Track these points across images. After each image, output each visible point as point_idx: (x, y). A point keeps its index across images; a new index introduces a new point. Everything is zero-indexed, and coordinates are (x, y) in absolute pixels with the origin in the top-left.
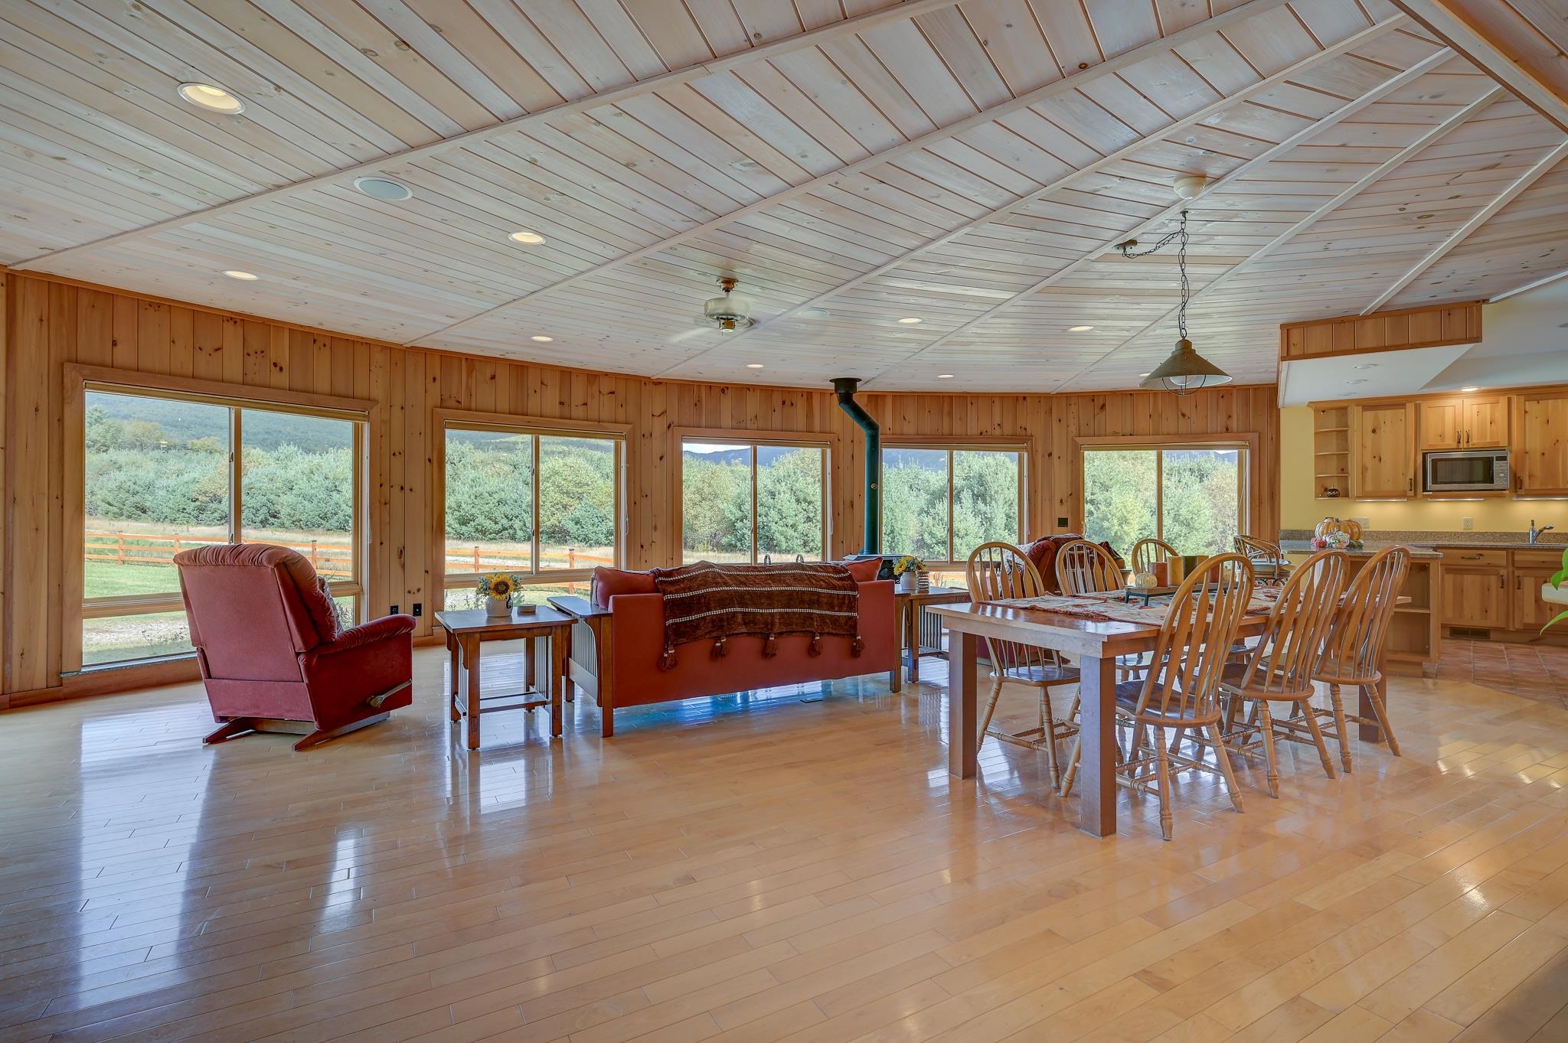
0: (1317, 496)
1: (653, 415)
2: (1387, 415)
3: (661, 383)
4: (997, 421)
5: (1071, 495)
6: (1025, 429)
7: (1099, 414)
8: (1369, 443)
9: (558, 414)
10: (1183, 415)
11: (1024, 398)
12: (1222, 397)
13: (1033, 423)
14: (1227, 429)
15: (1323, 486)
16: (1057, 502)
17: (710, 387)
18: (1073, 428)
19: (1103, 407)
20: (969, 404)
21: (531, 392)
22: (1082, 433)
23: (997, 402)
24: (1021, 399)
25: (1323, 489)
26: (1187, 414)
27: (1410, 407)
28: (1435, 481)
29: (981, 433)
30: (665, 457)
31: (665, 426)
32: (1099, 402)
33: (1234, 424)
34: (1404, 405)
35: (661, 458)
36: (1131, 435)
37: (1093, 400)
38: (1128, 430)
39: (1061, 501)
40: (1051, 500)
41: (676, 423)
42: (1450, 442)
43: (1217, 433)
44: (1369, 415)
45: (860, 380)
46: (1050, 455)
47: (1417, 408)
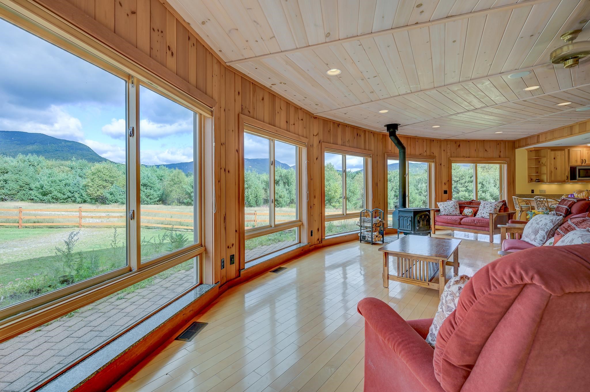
0: (529, 182)
1: (314, 135)
2: (559, 153)
3: (316, 118)
4: (425, 150)
5: (448, 181)
6: (433, 153)
7: (458, 148)
8: (553, 163)
9: (285, 128)
10: (486, 150)
11: (433, 140)
12: (498, 144)
13: (436, 151)
14: (500, 157)
15: (531, 178)
16: (443, 184)
17: (334, 123)
18: (449, 154)
19: (459, 146)
20: (416, 141)
21: (277, 112)
22: (452, 156)
23: (425, 141)
24: (432, 141)
25: (531, 179)
26: (487, 150)
27: (566, 150)
28: (579, 177)
29: (420, 154)
30: (318, 158)
31: (318, 142)
32: (458, 144)
33: (502, 156)
34: (564, 149)
35: (317, 159)
36: (469, 157)
37: (456, 143)
38: (468, 156)
39: (445, 183)
40: (441, 183)
41: (322, 140)
42: (579, 163)
43: (496, 158)
44: (553, 152)
45: (400, 125)
46: (441, 164)
47: (569, 151)
